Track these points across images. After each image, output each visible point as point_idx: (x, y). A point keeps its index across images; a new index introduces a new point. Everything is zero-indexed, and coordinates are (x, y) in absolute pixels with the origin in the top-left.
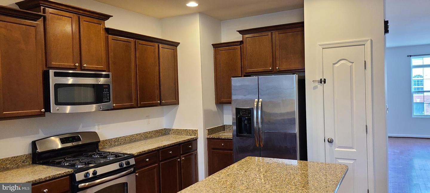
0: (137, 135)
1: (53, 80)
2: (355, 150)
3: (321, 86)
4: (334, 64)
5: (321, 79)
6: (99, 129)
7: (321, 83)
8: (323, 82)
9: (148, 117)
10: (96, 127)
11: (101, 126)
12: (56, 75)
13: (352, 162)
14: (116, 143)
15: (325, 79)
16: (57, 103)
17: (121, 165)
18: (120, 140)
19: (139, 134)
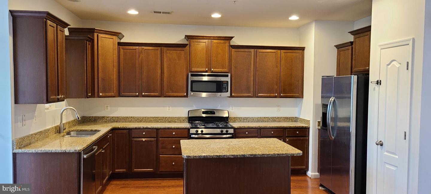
0: (265, 118)
1: (191, 78)
2: (397, 157)
3: (378, 87)
4: (388, 65)
5: (378, 81)
6: (232, 109)
7: (378, 84)
8: (379, 84)
9: (278, 106)
10: (231, 108)
11: (234, 108)
12: (192, 75)
13: (394, 168)
14: (245, 121)
15: (380, 81)
16: (192, 91)
17: (222, 131)
18: (248, 119)
19: (267, 118)
